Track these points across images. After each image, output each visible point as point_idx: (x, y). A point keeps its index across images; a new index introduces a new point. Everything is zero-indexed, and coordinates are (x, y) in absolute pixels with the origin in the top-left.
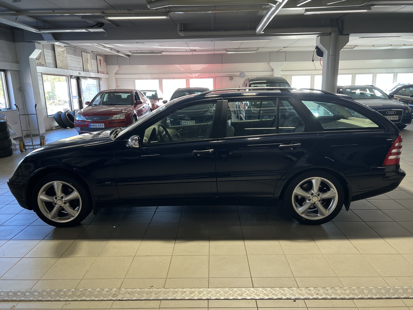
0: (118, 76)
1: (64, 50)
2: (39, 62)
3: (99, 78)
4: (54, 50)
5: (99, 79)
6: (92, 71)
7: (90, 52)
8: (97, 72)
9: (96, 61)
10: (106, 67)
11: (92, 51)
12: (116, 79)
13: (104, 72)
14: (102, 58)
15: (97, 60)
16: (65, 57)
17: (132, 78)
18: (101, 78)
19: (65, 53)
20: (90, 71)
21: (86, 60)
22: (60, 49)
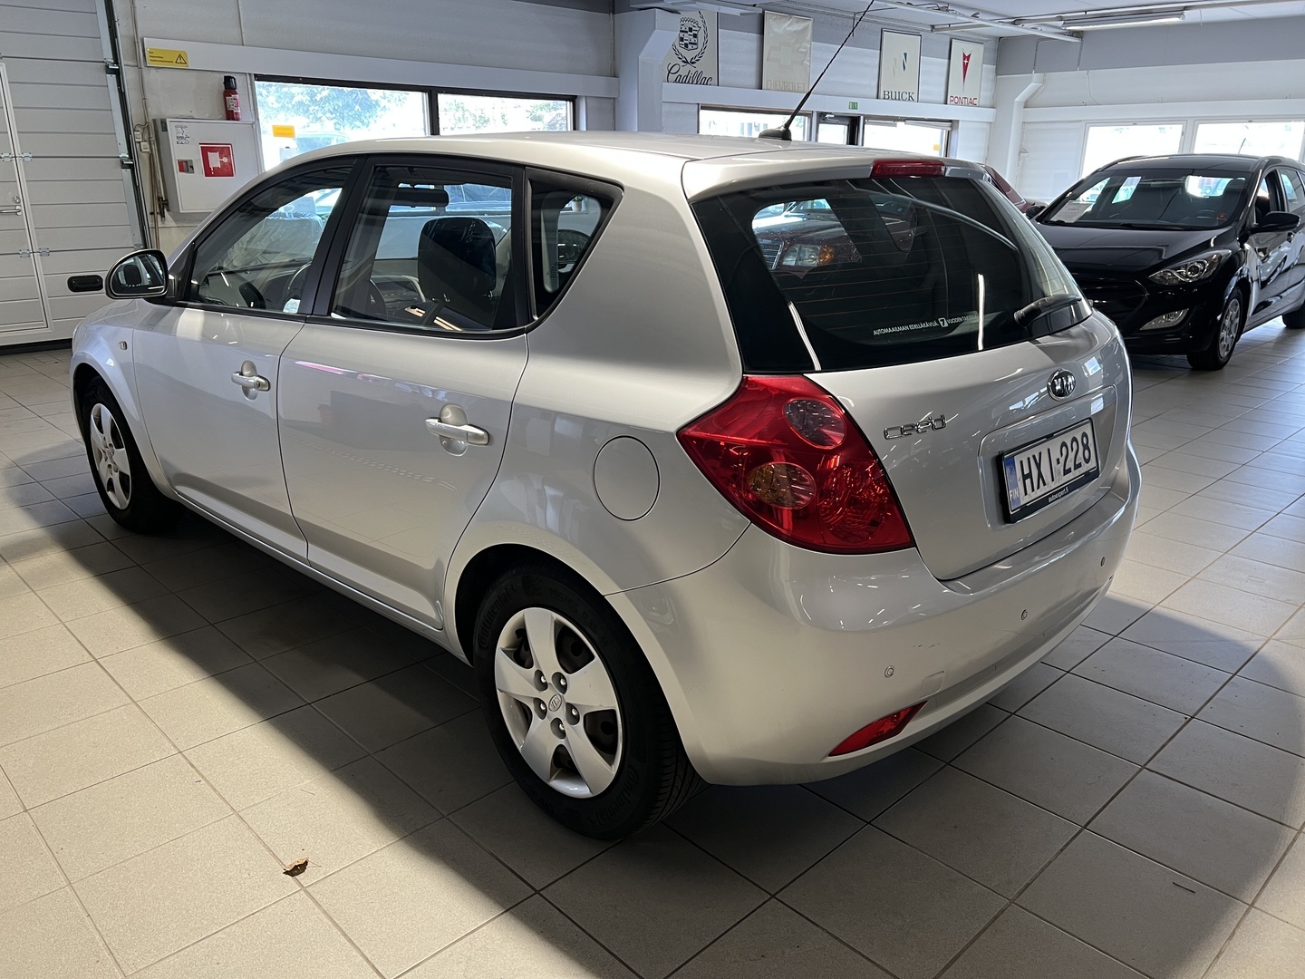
0: (1035, 114)
1: (805, 29)
2: (693, 71)
3: (951, 121)
4: (762, 32)
5: (951, 126)
6: (915, 97)
7: (923, 30)
8: (942, 99)
9: (947, 61)
10: (996, 81)
11: (933, 27)
12: (1024, 123)
13: (975, 102)
14: (977, 52)
15: (950, 58)
16: (802, 52)
17: (1081, 121)
18: (958, 121)
19: (809, 37)
20: (905, 96)
21: (895, 60)
22: (789, 26)
